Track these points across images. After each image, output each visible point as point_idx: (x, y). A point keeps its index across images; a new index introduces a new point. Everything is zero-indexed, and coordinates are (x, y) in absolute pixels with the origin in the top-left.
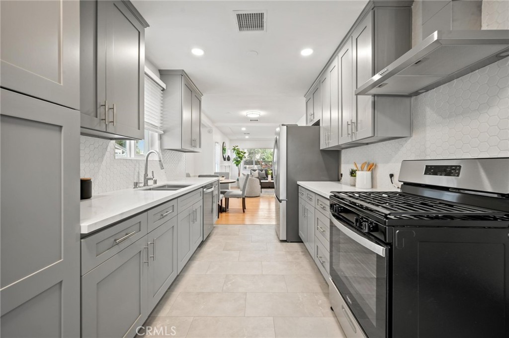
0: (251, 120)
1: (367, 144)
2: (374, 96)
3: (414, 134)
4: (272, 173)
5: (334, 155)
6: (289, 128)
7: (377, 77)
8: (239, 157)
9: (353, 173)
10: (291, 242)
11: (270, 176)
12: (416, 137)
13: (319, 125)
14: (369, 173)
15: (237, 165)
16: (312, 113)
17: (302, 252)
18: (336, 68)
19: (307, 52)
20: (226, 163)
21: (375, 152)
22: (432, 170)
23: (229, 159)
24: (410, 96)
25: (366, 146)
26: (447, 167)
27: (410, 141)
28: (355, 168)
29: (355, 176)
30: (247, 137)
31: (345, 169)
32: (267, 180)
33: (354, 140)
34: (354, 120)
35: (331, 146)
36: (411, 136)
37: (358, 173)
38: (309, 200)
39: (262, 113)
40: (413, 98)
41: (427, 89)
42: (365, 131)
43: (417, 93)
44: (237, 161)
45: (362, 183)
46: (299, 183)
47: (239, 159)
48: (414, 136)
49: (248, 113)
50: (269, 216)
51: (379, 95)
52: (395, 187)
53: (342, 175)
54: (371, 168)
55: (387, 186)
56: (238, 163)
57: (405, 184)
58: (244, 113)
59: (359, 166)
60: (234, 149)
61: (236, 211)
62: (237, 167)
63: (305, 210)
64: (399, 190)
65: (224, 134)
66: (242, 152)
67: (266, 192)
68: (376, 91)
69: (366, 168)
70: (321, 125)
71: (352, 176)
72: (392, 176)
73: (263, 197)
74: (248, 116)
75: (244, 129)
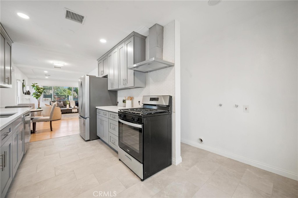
0: (55, 67)
1: (130, 89)
2: (134, 70)
3: (146, 86)
4: (70, 103)
5: (114, 93)
6: (91, 77)
7: (135, 65)
8: (39, 92)
9: (124, 101)
10: (92, 140)
11: (68, 106)
12: (147, 88)
13: (107, 77)
14: (131, 101)
15: (37, 98)
16: (103, 70)
17: (100, 143)
18: (117, 52)
19: (103, 41)
20: (27, 96)
21: (133, 92)
22: (152, 99)
23: (28, 93)
24: (145, 72)
25: (129, 89)
26: (155, 98)
27: (145, 88)
28: (125, 99)
29: (125, 103)
30: (47, 77)
31: (120, 99)
32: (66, 108)
33: (126, 87)
34: (126, 79)
35: (114, 89)
36: (145, 87)
37: (127, 101)
38: (105, 115)
39: (66, 64)
40: (146, 73)
41: (150, 71)
42: (130, 84)
43: (147, 72)
44: (37, 95)
45: (128, 105)
46: (97, 107)
47: (39, 94)
48: (147, 87)
49: (54, 63)
50: (73, 130)
51: (136, 71)
52: (141, 106)
53: (118, 102)
54: (132, 99)
55: (137, 106)
56: (37, 96)
57: (144, 104)
58: (51, 62)
59: (127, 98)
60: (33, 86)
61: (44, 131)
62: (37, 100)
63: (102, 121)
64: (142, 107)
65: (24, 73)
66: (41, 88)
67: (64, 116)
68: (135, 69)
69: (129, 99)
70: (108, 78)
71: (123, 102)
72: (139, 102)
73: (64, 119)
74: (54, 64)
75: (46, 72)
